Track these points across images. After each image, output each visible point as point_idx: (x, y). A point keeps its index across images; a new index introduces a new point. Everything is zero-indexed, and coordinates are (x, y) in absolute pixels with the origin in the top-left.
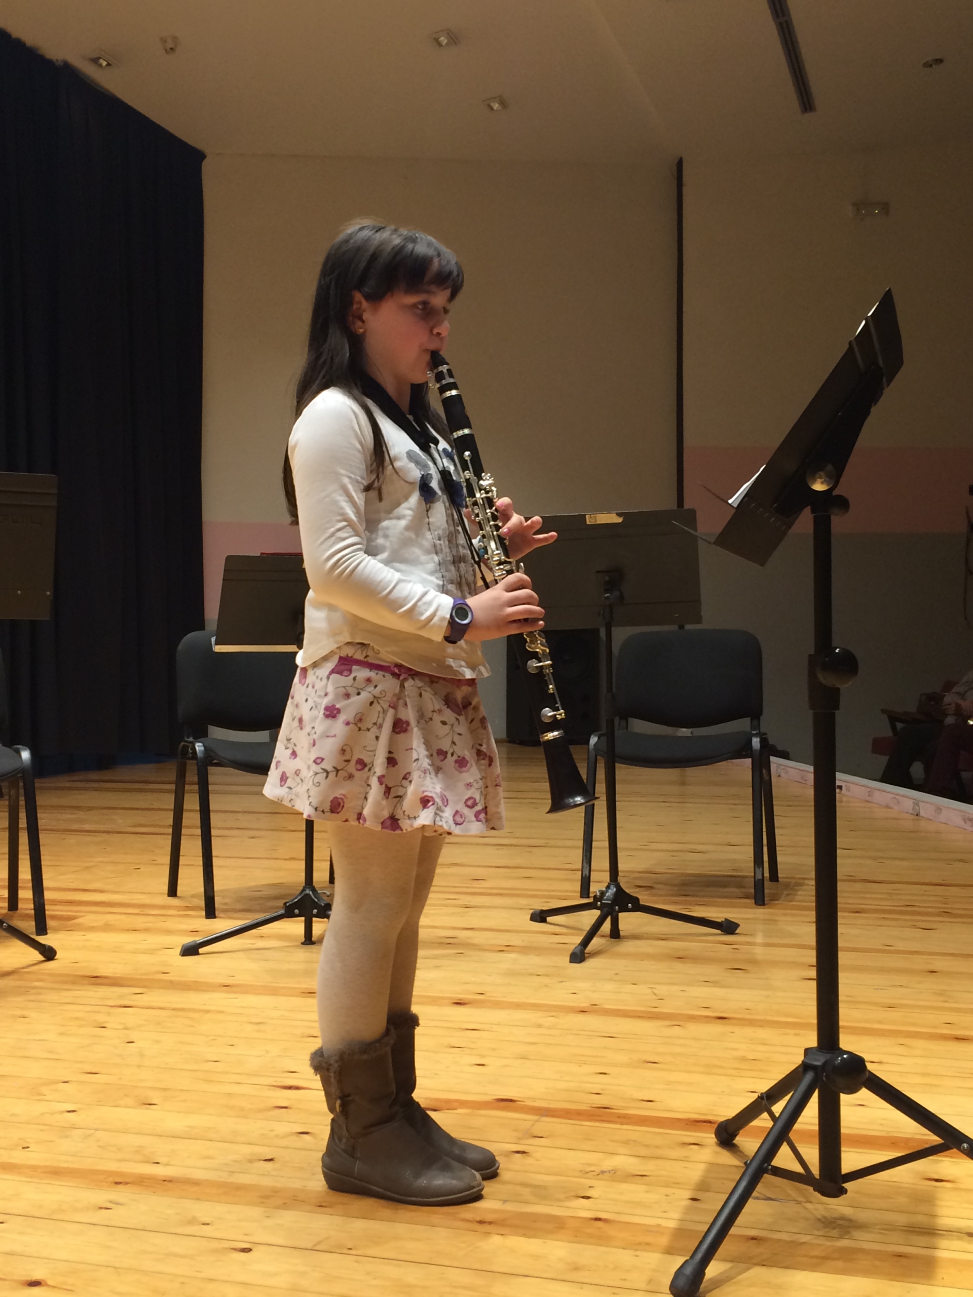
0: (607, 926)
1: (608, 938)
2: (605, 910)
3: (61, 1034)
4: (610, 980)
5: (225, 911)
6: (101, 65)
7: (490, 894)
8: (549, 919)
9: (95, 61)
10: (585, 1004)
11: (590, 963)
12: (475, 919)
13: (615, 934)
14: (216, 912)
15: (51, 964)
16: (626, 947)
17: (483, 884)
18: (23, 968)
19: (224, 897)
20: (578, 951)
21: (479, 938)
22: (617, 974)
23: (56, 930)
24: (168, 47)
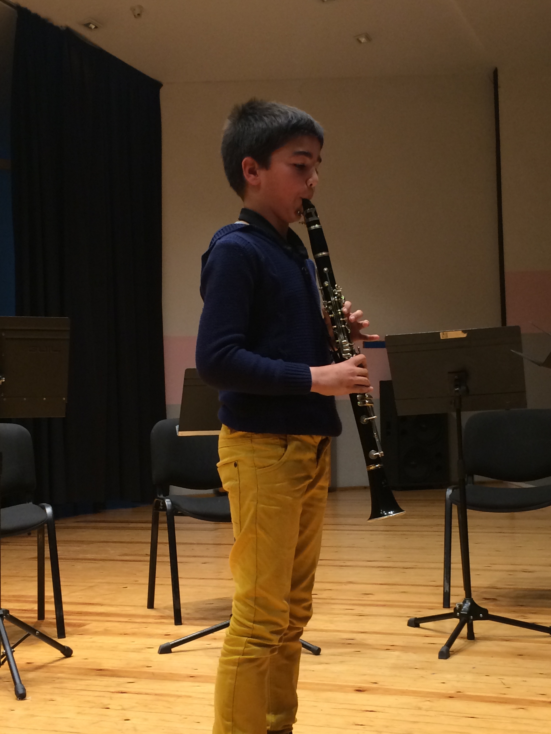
0: (465, 630)
1: (466, 640)
2: (463, 619)
3: (79, 713)
4: (469, 672)
5: (188, 619)
6: (91, 28)
7: (377, 605)
8: (421, 625)
9: (87, 25)
10: (452, 692)
11: (454, 659)
12: (367, 625)
13: (471, 636)
14: (182, 620)
15: (69, 660)
16: (480, 646)
17: (372, 598)
18: (50, 663)
19: (186, 609)
20: (444, 650)
21: (371, 639)
22: (474, 668)
23: (72, 634)
24: (136, 13)
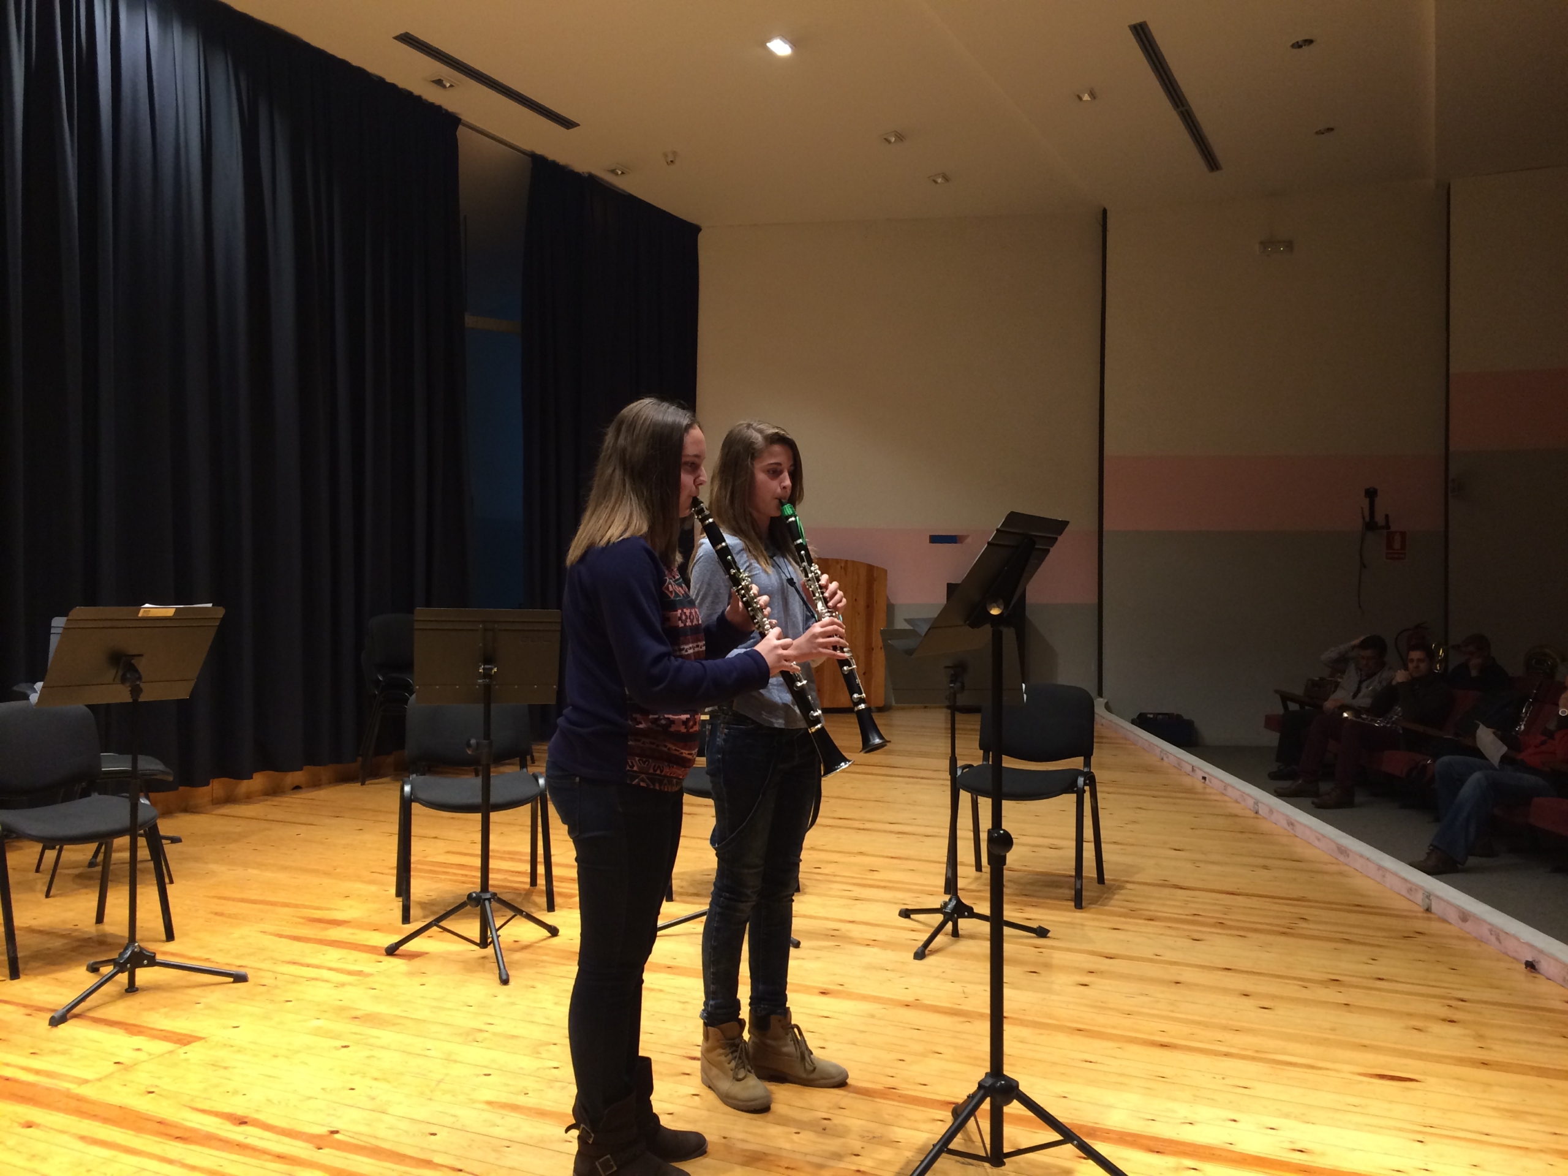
0: (950, 925)
1: (950, 937)
2: (947, 917)
4: (937, 977)
5: (681, 894)
6: (617, 174)
7: (878, 887)
8: (912, 916)
9: (613, 172)
10: (910, 999)
12: (861, 912)
13: (955, 933)
14: (674, 896)
15: (555, 940)
16: (963, 946)
17: (876, 876)
18: (536, 943)
19: (682, 879)
20: (919, 951)
21: (856, 931)
22: (943, 972)
23: (562, 907)
24: (670, 159)
